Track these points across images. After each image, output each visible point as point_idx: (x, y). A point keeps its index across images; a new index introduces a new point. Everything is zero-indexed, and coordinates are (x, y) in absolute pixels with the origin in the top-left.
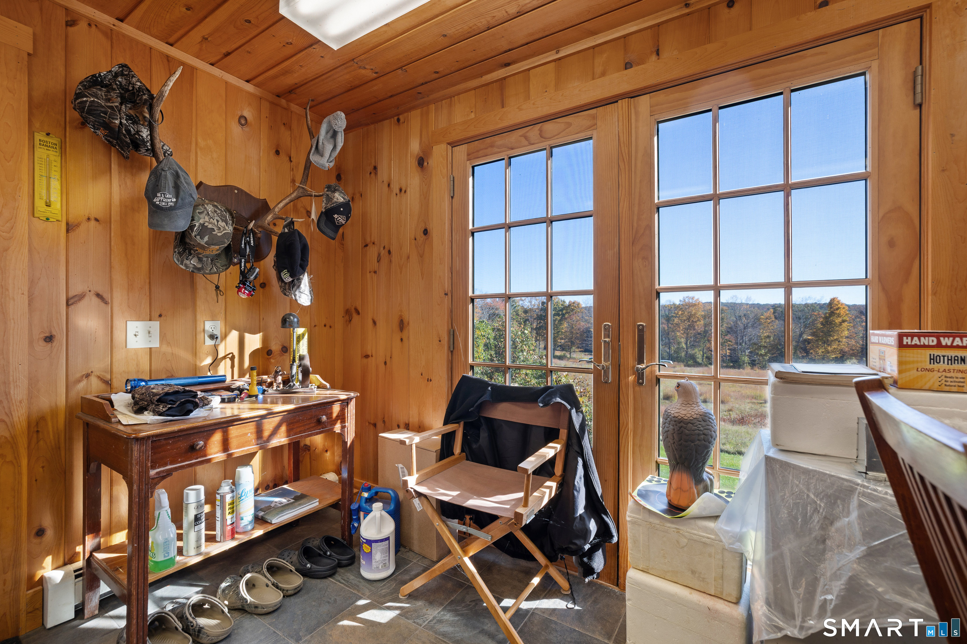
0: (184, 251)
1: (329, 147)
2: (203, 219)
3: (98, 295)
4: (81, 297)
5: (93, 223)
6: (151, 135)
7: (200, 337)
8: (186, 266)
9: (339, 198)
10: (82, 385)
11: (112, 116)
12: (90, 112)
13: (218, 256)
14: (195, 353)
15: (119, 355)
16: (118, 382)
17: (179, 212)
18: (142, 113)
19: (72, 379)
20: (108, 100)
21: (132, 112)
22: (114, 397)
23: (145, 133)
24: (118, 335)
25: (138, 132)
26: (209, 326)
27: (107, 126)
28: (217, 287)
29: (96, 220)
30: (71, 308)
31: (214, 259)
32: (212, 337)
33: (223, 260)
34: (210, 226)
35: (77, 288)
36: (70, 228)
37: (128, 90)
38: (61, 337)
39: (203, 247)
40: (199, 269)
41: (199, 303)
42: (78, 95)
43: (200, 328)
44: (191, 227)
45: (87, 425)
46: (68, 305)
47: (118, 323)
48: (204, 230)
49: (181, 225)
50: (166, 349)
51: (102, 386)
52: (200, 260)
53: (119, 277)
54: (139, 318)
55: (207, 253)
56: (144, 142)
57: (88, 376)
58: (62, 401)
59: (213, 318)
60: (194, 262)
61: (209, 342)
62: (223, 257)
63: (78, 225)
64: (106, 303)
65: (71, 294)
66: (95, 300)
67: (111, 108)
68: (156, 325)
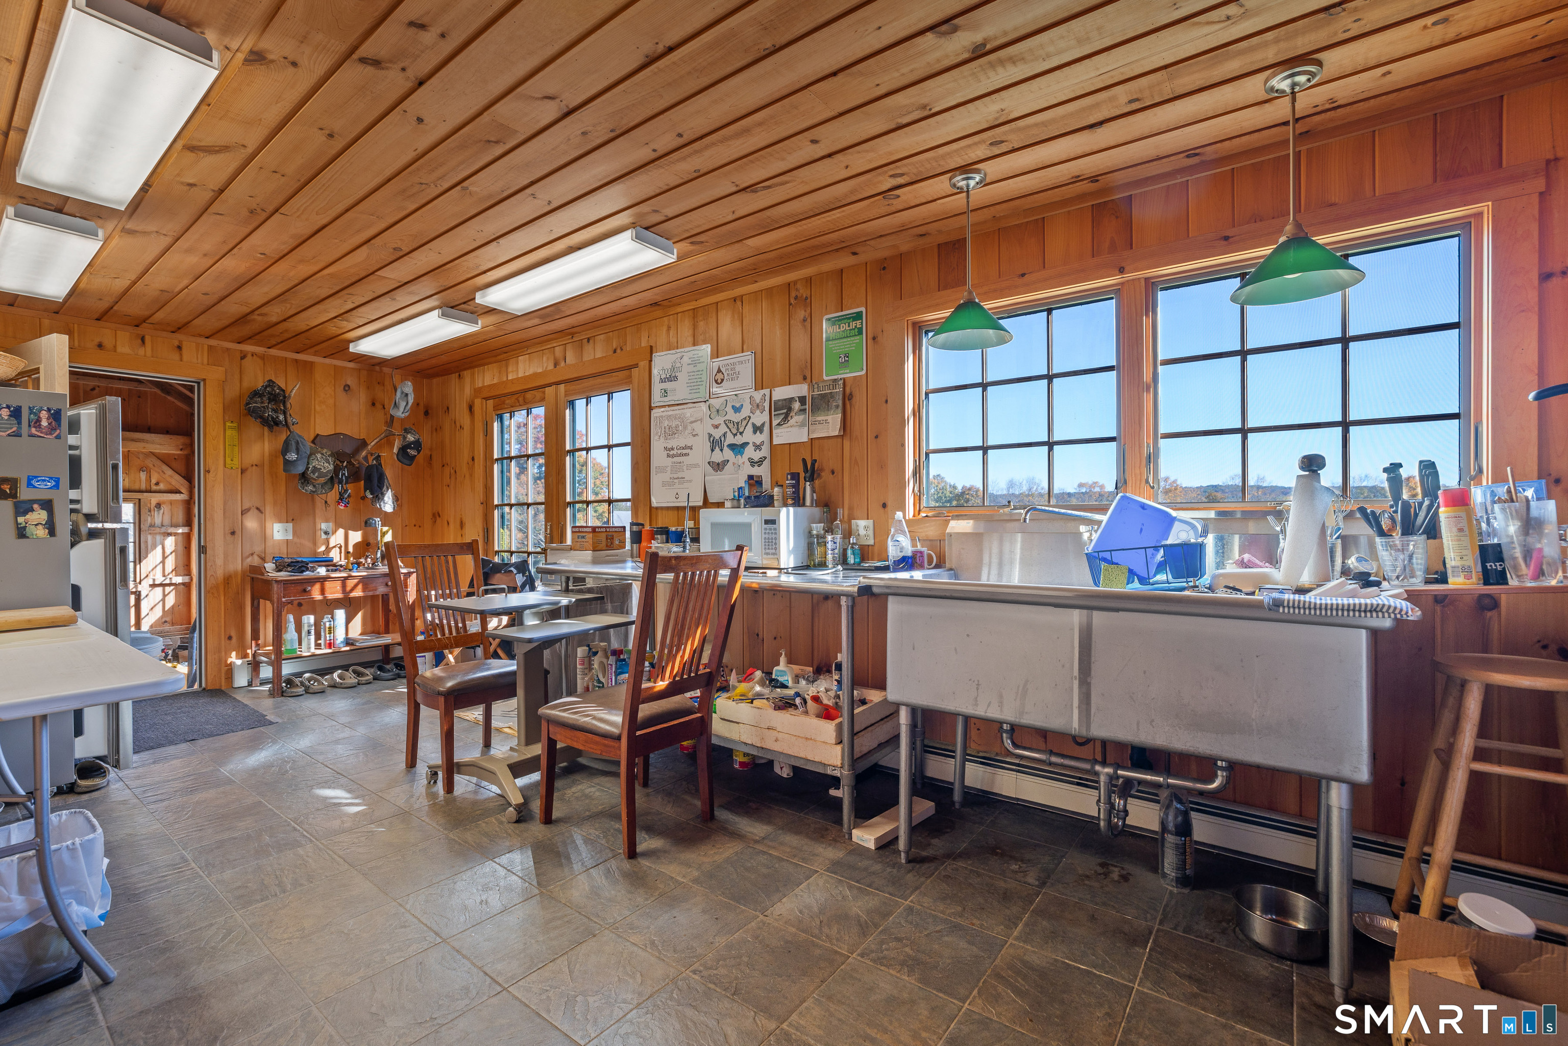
0: (305, 481)
1: (403, 404)
2: (314, 463)
3: (258, 509)
4: (248, 510)
5: (254, 467)
6: (285, 418)
7: (318, 533)
8: (306, 490)
9: (410, 438)
10: (249, 560)
11: (264, 412)
12: (253, 412)
13: (326, 483)
14: (315, 543)
15: (269, 543)
16: (269, 557)
17: (299, 462)
18: (279, 406)
19: (244, 556)
20: (262, 403)
21: (274, 407)
22: (266, 565)
23: (281, 417)
24: (268, 532)
25: (277, 417)
26: (324, 526)
27: (261, 417)
28: (326, 502)
29: (256, 465)
30: (244, 516)
31: (323, 485)
32: (326, 533)
33: (329, 485)
34: (319, 467)
35: (246, 506)
36: (243, 471)
37: (272, 394)
38: (239, 533)
39: (315, 480)
40: (314, 492)
41: (317, 511)
42: (248, 404)
43: (318, 527)
44: (307, 468)
45: (253, 579)
46: (242, 514)
47: (268, 525)
48: (315, 469)
49: (301, 469)
50: (296, 540)
51: (260, 561)
52: (314, 486)
53: (269, 498)
54: (280, 522)
55: (318, 482)
56: (281, 422)
57: (252, 554)
58: (239, 568)
59: (327, 521)
60: (310, 488)
61: (324, 536)
62: (329, 484)
63: (246, 469)
64: (262, 513)
65: (244, 508)
66: (256, 511)
67: (264, 407)
68: (290, 525)
